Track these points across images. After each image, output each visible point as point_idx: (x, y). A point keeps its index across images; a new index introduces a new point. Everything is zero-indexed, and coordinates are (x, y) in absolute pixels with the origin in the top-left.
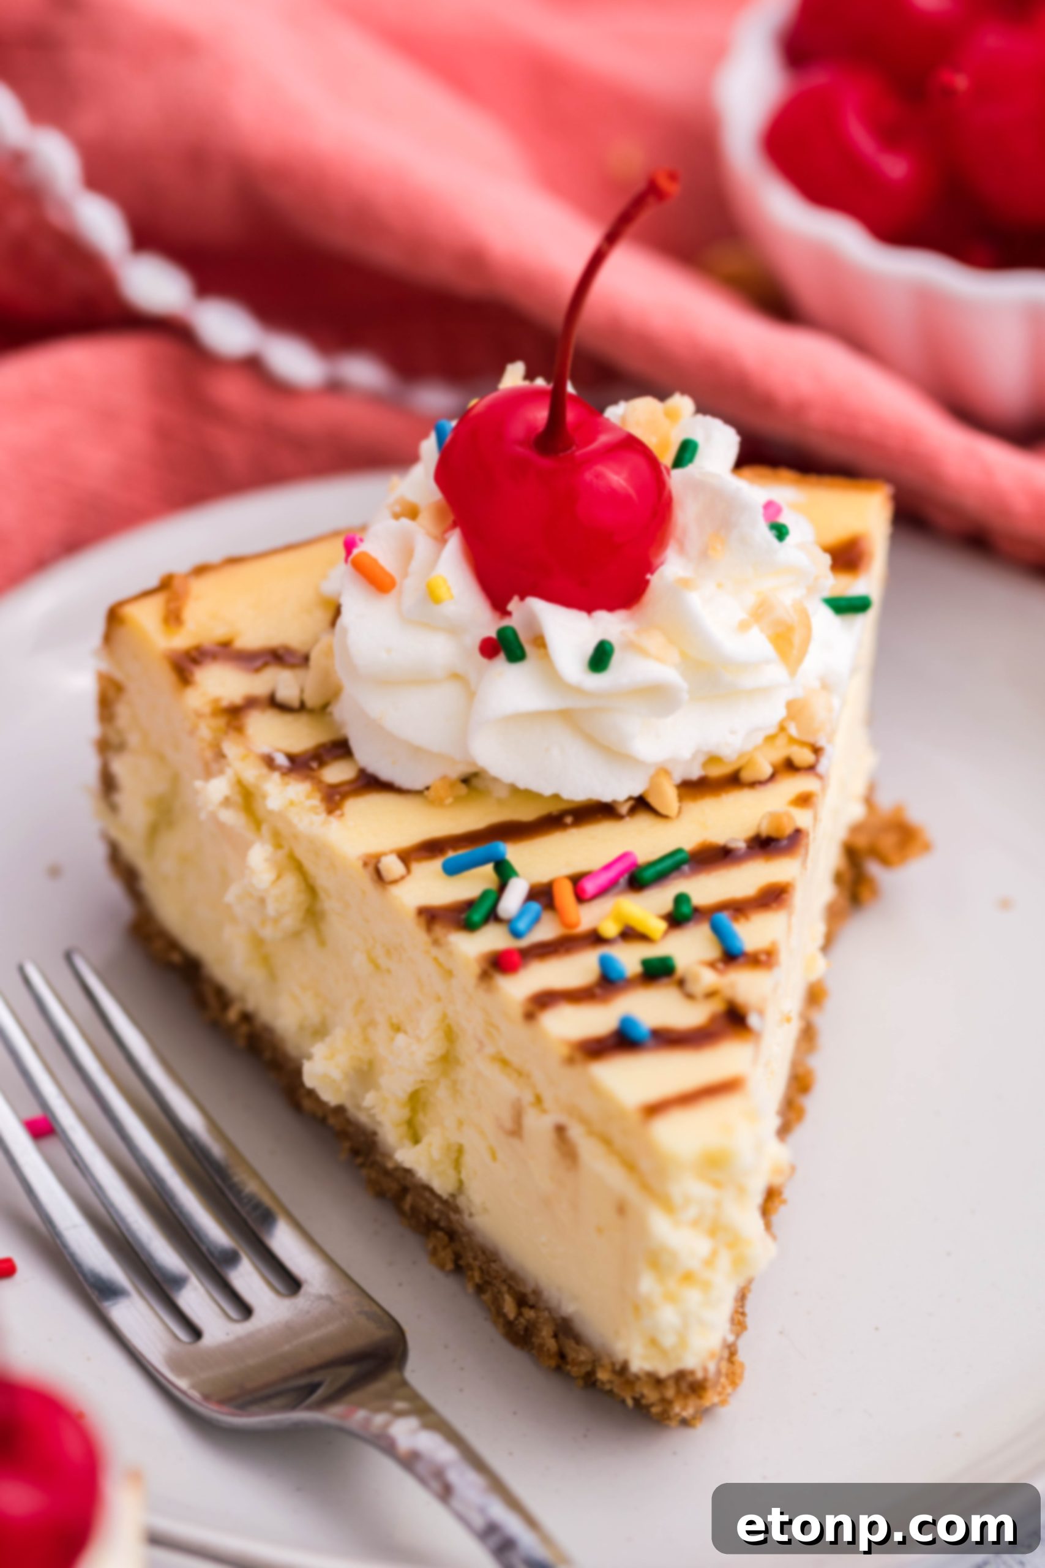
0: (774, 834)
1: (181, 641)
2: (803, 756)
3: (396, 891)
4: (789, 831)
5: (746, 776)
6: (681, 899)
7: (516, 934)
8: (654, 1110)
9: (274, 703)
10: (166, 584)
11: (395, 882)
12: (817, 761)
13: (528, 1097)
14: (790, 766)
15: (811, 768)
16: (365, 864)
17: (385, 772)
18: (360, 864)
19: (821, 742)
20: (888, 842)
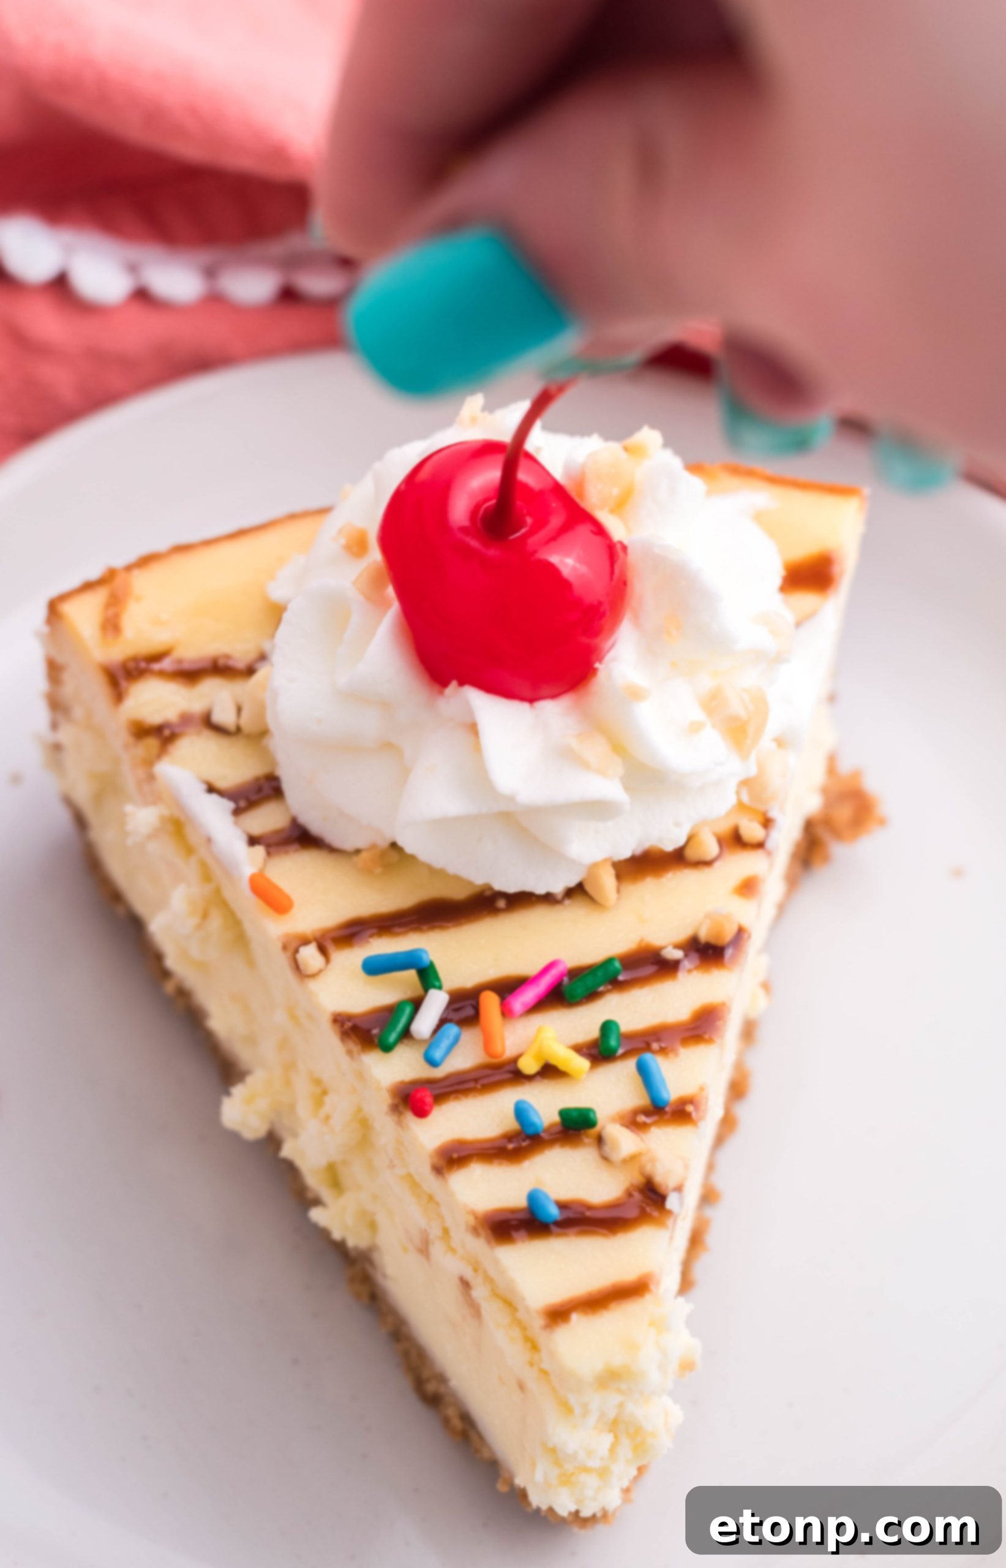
0: (713, 941)
1: (117, 652)
2: (752, 830)
3: (313, 985)
4: (729, 933)
5: (690, 854)
6: (607, 1027)
7: (433, 1063)
8: (558, 1315)
9: (208, 723)
10: (108, 578)
11: (313, 976)
12: (767, 836)
13: (435, 1232)
14: (735, 841)
15: (760, 845)
16: (285, 948)
17: (315, 825)
18: (280, 946)
19: (773, 814)
20: (844, 813)
